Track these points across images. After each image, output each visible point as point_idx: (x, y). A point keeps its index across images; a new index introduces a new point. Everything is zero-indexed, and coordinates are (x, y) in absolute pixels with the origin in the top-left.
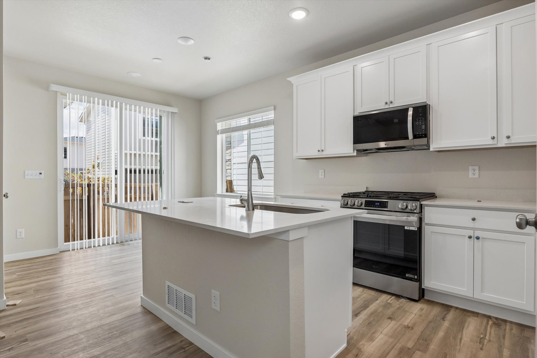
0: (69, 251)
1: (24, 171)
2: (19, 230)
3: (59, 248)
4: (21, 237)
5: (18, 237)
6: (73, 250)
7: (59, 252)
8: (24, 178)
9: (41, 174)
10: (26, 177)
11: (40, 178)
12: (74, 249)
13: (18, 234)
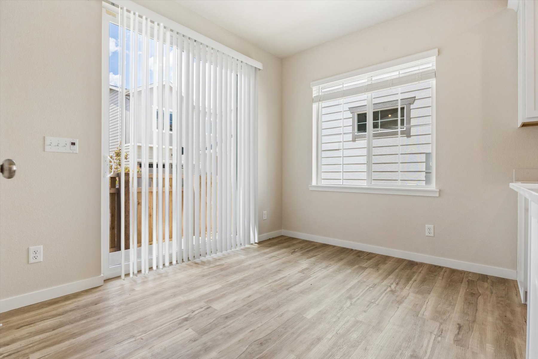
0: (119, 277)
1: (44, 137)
2: (32, 248)
3: (102, 275)
4: (35, 261)
5: (32, 261)
6: (127, 275)
7: (102, 283)
8: (44, 151)
9: (73, 144)
10: (48, 149)
11: (71, 151)
12: (128, 273)
13: (32, 255)
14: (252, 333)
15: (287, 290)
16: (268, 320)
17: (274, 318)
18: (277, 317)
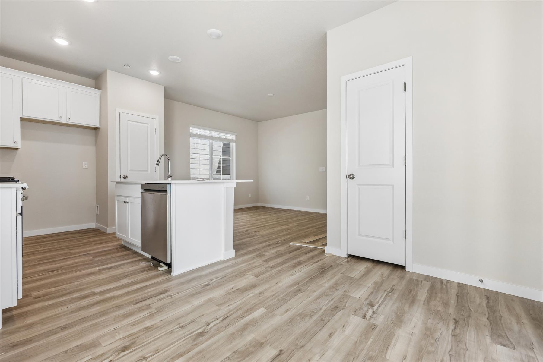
14: (309, 296)
15: (281, 351)
16: (299, 305)
17: (294, 308)
18: (292, 308)
